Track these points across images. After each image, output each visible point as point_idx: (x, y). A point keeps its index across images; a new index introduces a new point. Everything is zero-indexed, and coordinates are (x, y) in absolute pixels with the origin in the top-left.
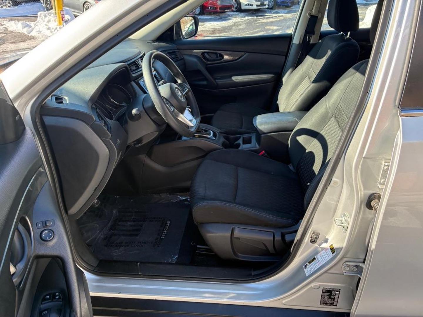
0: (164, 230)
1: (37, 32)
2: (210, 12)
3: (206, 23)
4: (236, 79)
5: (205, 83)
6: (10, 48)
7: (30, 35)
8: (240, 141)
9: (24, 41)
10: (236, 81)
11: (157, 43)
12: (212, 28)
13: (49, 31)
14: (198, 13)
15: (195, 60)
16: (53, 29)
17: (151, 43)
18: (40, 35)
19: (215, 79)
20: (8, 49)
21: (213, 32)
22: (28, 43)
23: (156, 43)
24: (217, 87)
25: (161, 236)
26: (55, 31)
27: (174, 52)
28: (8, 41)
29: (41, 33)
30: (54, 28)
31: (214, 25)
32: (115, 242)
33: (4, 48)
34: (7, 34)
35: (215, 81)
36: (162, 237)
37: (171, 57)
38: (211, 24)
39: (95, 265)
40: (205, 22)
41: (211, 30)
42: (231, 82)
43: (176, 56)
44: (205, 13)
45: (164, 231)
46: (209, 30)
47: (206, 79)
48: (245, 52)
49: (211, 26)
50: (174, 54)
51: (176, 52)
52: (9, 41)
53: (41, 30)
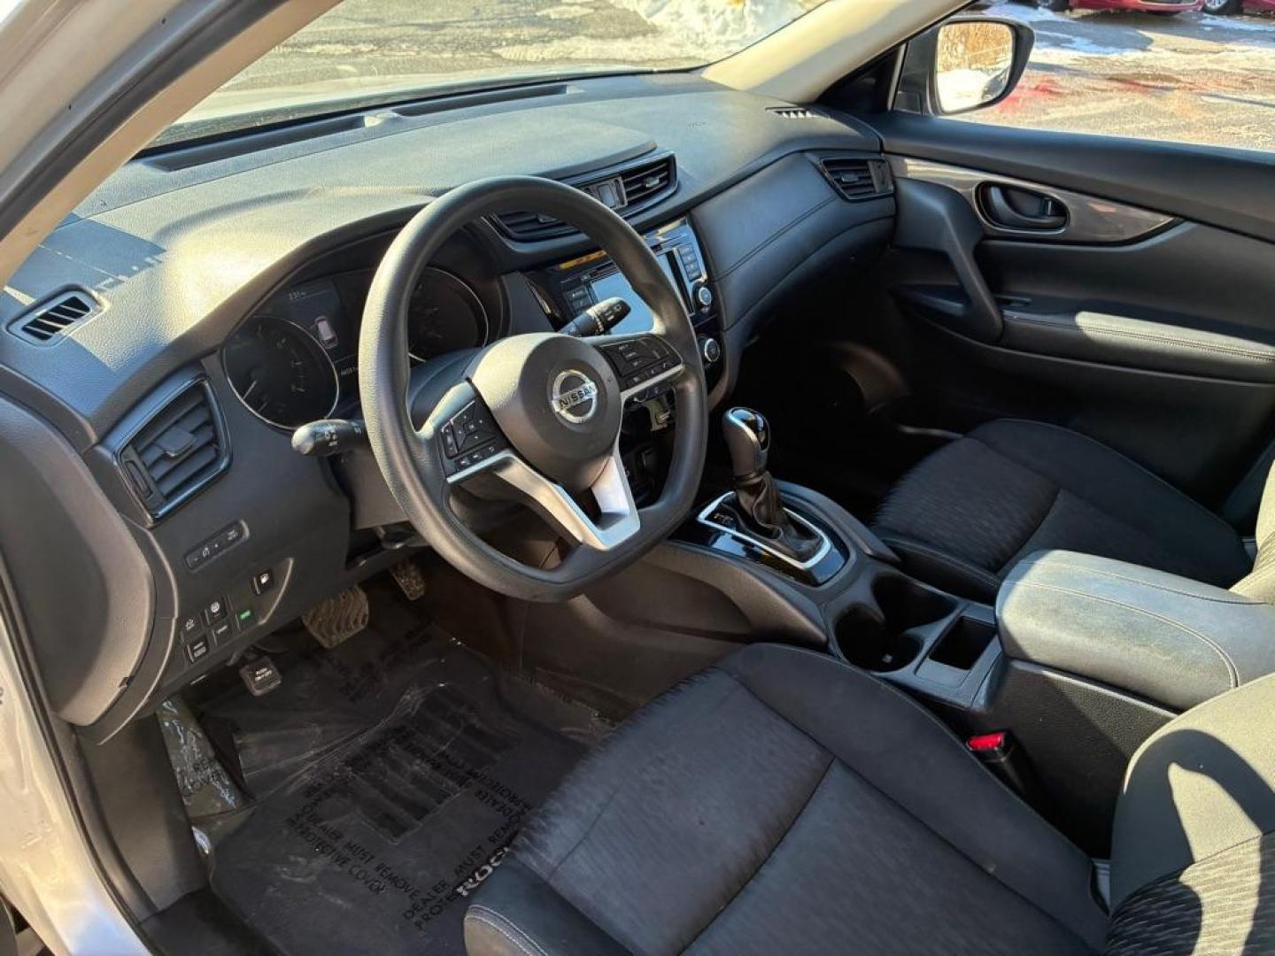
0: (490, 857)
1: (671, 14)
2: (1267, 8)
3: (1230, 46)
4: (1095, 325)
5: (956, 307)
6: (583, 50)
7: (649, 21)
8: (931, 634)
9: (628, 37)
10: (1089, 333)
11: (808, 115)
12: (1247, 67)
13: (702, 16)
14: (1218, 6)
15: (938, 206)
16: (714, 12)
17: (780, 113)
18: (675, 25)
19: (1002, 304)
20: (578, 52)
21: (1244, 82)
22: (635, 45)
23: (804, 112)
24: (1005, 336)
25: (461, 884)
26: (717, 17)
27: (864, 162)
28: (588, 27)
29: (682, 20)
30: (717, 13)
31: (1261, 59)
32: (323, 823)
33: (568, 48)
34: (596, 9)
35: (1001, 312)
36: (460, 890)
37: (839, 181)
38: (1248, 54)
39: (161, 903)
40: (1229, 40)
41: (1239, 74)
42: (1068, 331)
43: (860, 178)
44: (1246, 11)
45: (488, 863)
46: (1233, 74)
47: (960, 293)
48: (1181, 216)
49: (1248, 59)
50: (856, 171)
51: (870, 164)
52: (591, 31)
53: (681, 11)
